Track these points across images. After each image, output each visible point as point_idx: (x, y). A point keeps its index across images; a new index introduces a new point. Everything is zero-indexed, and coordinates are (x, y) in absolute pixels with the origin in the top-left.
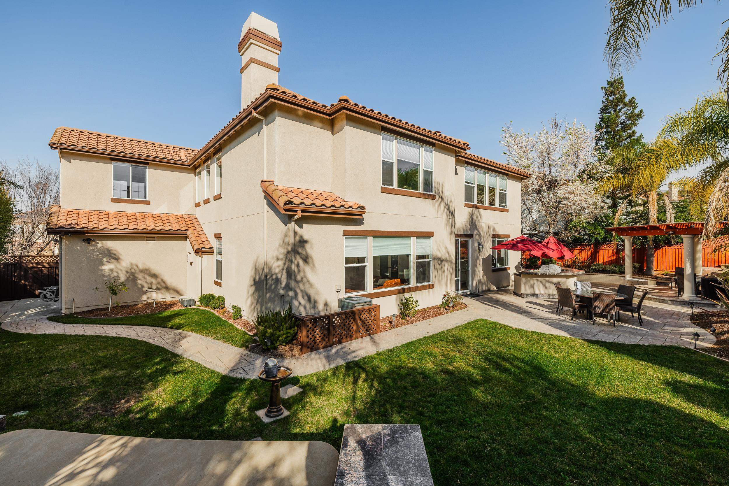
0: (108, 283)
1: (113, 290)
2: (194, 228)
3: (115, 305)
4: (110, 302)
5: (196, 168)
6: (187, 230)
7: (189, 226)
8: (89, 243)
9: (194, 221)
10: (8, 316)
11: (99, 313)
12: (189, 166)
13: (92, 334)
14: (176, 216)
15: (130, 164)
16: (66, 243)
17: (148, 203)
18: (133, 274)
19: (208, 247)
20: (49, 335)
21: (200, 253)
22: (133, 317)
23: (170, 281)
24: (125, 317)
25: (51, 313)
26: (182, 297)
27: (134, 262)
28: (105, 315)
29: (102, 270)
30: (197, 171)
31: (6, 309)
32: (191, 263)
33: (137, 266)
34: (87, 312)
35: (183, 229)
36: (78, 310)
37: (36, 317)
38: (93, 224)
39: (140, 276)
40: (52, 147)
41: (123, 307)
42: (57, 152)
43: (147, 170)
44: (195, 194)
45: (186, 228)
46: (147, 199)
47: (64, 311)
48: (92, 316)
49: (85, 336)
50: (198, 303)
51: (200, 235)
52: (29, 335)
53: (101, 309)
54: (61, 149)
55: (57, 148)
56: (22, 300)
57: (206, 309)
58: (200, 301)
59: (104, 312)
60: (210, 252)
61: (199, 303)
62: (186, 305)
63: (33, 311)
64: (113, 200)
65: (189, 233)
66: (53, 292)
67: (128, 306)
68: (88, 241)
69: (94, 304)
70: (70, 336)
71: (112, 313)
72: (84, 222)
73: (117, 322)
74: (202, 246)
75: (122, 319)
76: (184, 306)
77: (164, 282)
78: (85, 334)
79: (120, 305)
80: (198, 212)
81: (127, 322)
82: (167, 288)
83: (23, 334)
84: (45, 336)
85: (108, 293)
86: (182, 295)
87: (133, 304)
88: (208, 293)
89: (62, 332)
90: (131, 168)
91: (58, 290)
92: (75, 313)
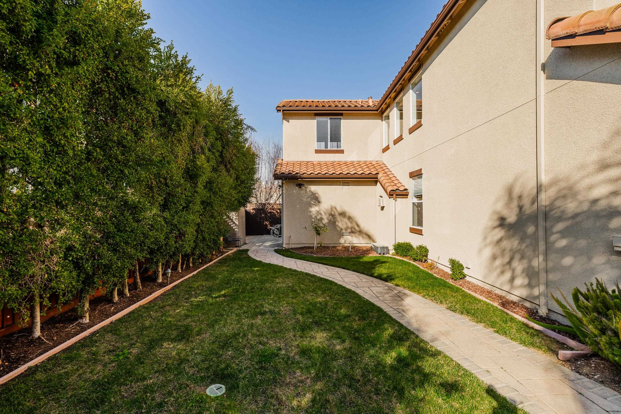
0: (314, 224)
1: (317, 230)
2: (383, 172)
3: (319, 245)
4: (315, 241)
5: (383, 112)
6: (378, 173)
7: (379, 170)
8: (300, 187)
9: (382, 166)
10: (255, 245)
11: (307, 250)
12: (377, 110)
13: (303, 271)
14: (365, 162)
15: (329, 117)
16: (286, 188)
17: (342, 152)
18: (333, 216)
19: (402, 188)
20: (272, 264)
21: (394, 195)
22: (334, 258)
23: (365, 225)
24: (327, 257)
25: (277, 246)
26: (374, 244)
27: (333, 205)
28: (312, 252)
29: (310, 212)
30: (385, 114)
31: (255, 240)
32: (382, 208)
33: (336, 209)
34: (299, 248)
35: (374, 173)
36: (293, 246)
37: (268, 248)
38: (303, 170)
39: (339, 218)
40: (278, 111)
41: (324, 247)
42: (280, 114)
43: (342, 121)
44: (382, 140)
45: (377, 172)
46: (342, 149)
47: (284, 246)
48: (301, 252)
49: (297, 271)
50: (392, 251)
51: (391, 178)
52: (260, 262)
53: (309, 248)
54: (283, 111)
55: (280, 111)
56: (264, 236)
57: (404, 259)
58: (395, 249)
59: (311, 250)
60: (404, 194)
61: (394, 251)
62: (379, 252)
63: (268, 244)
64: (317, 151)
65: (379, 176)
66: (278, 229)
67: (328, 247)
68: (300, 186)
69: (304, 242)
70: (286, 268)
71: (317, 252)
72: (297, 169)
73: (322, 262)
74: (395, 188)
75: (326, 259)
76: (377, 253)
77: (358, 226)
78: (297, 269)
79: (323, 245)
80: (386, 158)
81: (331, 263)
82: (361, 232)
83: (257, 261)
84: (270, 265)
85: (314, 232)
86: (375, 242)
87: (332, 245)
88: (403, 242)
89: (280, 264)
90: (329, 121)
91: (281, 227)
92: (291, 248)
